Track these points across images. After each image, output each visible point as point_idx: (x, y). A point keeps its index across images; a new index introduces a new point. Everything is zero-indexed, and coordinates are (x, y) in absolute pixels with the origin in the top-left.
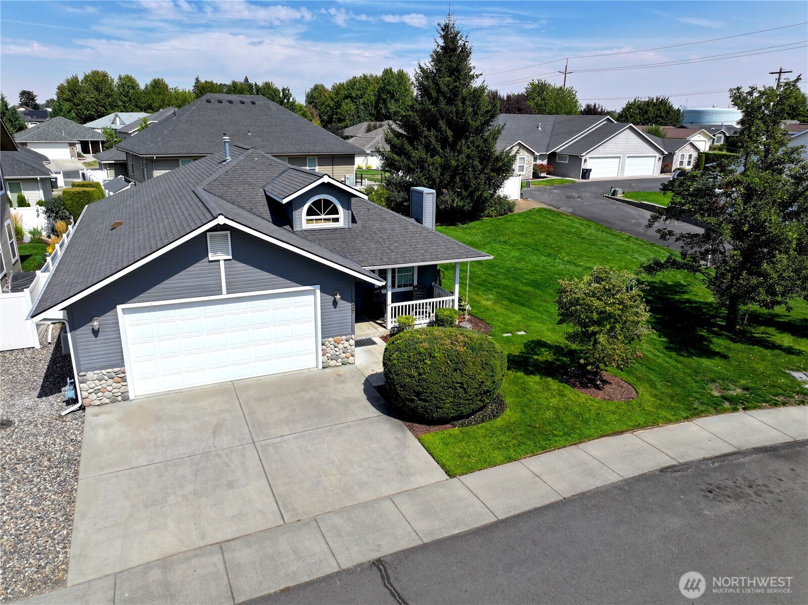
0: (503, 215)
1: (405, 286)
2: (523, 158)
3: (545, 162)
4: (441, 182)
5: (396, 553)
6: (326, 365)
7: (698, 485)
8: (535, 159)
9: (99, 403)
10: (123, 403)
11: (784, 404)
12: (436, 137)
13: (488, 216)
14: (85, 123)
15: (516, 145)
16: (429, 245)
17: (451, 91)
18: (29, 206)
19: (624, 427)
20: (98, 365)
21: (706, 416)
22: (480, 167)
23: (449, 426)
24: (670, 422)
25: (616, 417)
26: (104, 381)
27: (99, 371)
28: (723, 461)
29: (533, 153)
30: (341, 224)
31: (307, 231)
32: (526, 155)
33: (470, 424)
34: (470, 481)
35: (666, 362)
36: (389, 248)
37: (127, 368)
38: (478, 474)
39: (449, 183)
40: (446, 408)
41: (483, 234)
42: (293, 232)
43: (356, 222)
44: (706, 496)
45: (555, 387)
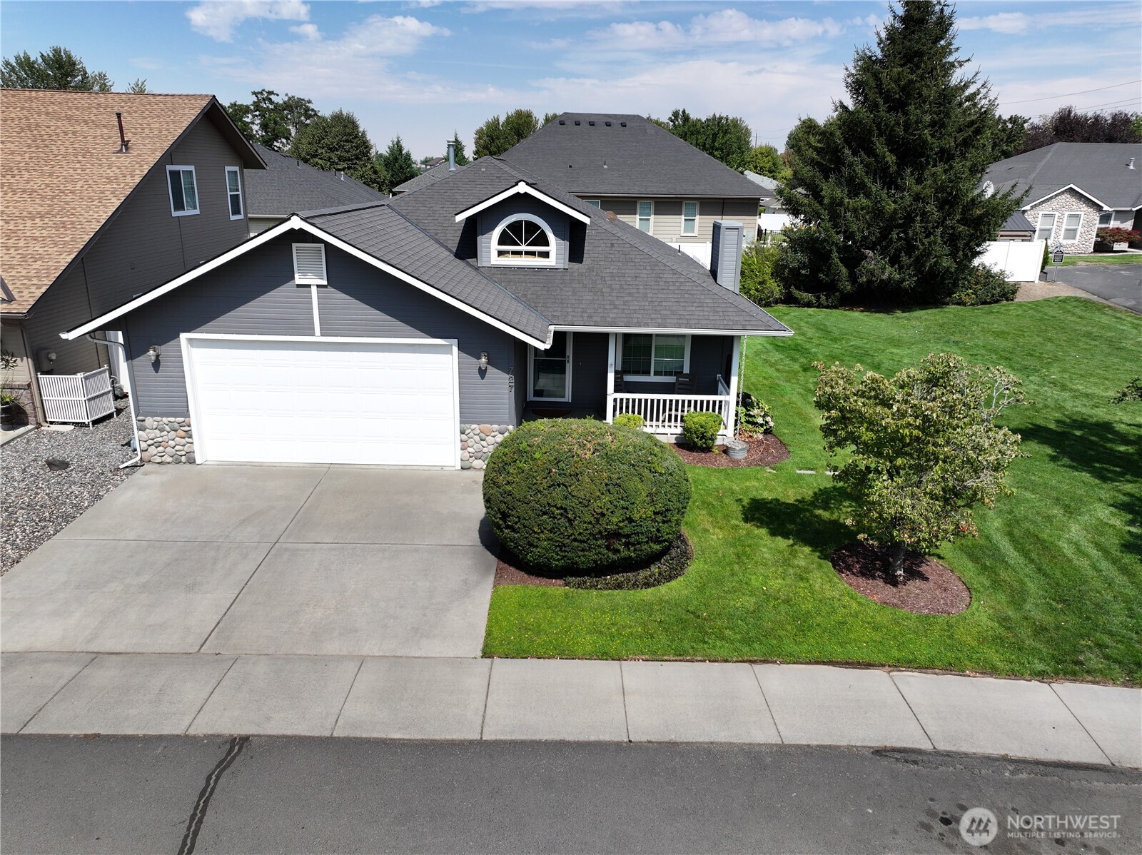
0: (990, 303)
1: (667, 374)
2: (1078, 216)
3: (1128, 225)
4: (865, 238)
5: (278, 737)
6: (467, 464)
7: (932, 800)
8: (1105, 218)
9: (159, 460)
10: (188, 466)
12: (867, 166)
13: (959, 304)
15: (1063, 193)
16: (684, 304)
17: (903, 89)
19: (881, 658)
20: (159, 410)
21: (1094, 683)
22: (936, 214)
23: (560, 582)
24: (992, 671)
25: (877, 636)
26: (165, 433)
27: (159, 418)
28: (1046, 775)
29: (1099, 208)
30: (551, 262)
31: (498, 268)
32: (1084, 210)
33: (594, 587)
34: (506, 669)
35: (1095, 568)
36: (612, 303)
37: (193, 420)
38: (531, 663)
39: (879, 241)
40: (543, 549)
41: (928, 327)
42: (477, 269)
43: (581, 261)
44: (928, 827)
45: (803, 563)
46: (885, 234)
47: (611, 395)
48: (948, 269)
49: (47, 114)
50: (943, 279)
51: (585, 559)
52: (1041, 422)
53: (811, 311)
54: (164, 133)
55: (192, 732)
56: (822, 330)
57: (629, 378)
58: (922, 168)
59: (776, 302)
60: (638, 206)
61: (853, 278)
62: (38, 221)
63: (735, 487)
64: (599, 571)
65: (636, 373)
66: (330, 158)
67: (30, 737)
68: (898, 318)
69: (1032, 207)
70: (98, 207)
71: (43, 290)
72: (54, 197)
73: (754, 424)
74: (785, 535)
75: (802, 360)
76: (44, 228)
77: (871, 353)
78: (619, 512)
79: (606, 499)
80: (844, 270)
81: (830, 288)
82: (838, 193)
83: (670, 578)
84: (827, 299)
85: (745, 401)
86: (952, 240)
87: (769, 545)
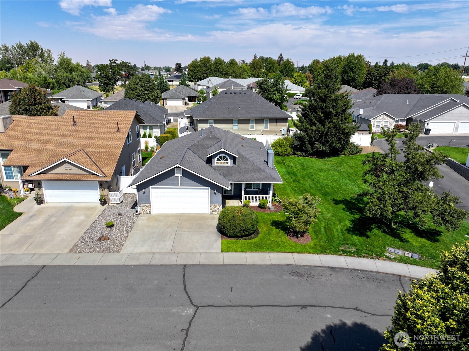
0: (353, 154)
1: (256, 188)
2: (388, 121)
3: (404, 124)
4: (315, 138)
5: (191, 264)
6: (211, 213)
7: (292, 271)
8: (396, 122)
9: (143, 213)
10: (149, 214)
11: (364, 257)
13: (344, 155)
14: (198, 82)
15: (383, 114)
18: (152, 138)
19: (291, 251)
20: (144, 202)
22: (334, 132)
23: (234, 239)
24: (310, 253)
25: (291, 247)
26: (145, 207)
27: (144, 204)
29: (394, 119)
30: (229, 165)
31: (216, 166)
32: (389, 119)
33: (240, 240)
34: (226, 254)
35: (338, 235)
36: (243, 175)
37: (151, 204)
38: (230, 253)
39: (319, 139)
40: (231, 233)
41: (332, 164)
42: (211, 167)
43: (236, 164)
44: (290, 274)
45: (281, 234)
46: (321, 136)
47: (243, 196)
48: (339, 147)
49: (95, 119)
50: (338, 149)
51: (239, 234)
52: (347, 198)
53: (300, 158)
54: (127, 124)
55: (177, 264)
56: (302, 166)
57: (247, 190)
58: (331, 118)
59: (291, 155)
60: (250, 121)
61: (312, 149)
62: (104, 154)
63: (270, 218)
64: (242, 236)
65: (249, 188)
66: (141, 90)
67: (151, 265)
68: (325, 161)
69: (373, 119)
70: (117, 149)
71: (112, 173)
72: (106, 146)
73: (277, 201)
74: (278, 229)
75: (294, 178)
76: (107, 156)
77: (313, 175)
78: (245, 226)
79: (243, 223)
80: (310, 146)
81: (306, 151)
82: (307, 126)
83: (255, 238)
84: (305, 154)
85: (274, 195)
86: (340, 139)
87: (275, 230)
